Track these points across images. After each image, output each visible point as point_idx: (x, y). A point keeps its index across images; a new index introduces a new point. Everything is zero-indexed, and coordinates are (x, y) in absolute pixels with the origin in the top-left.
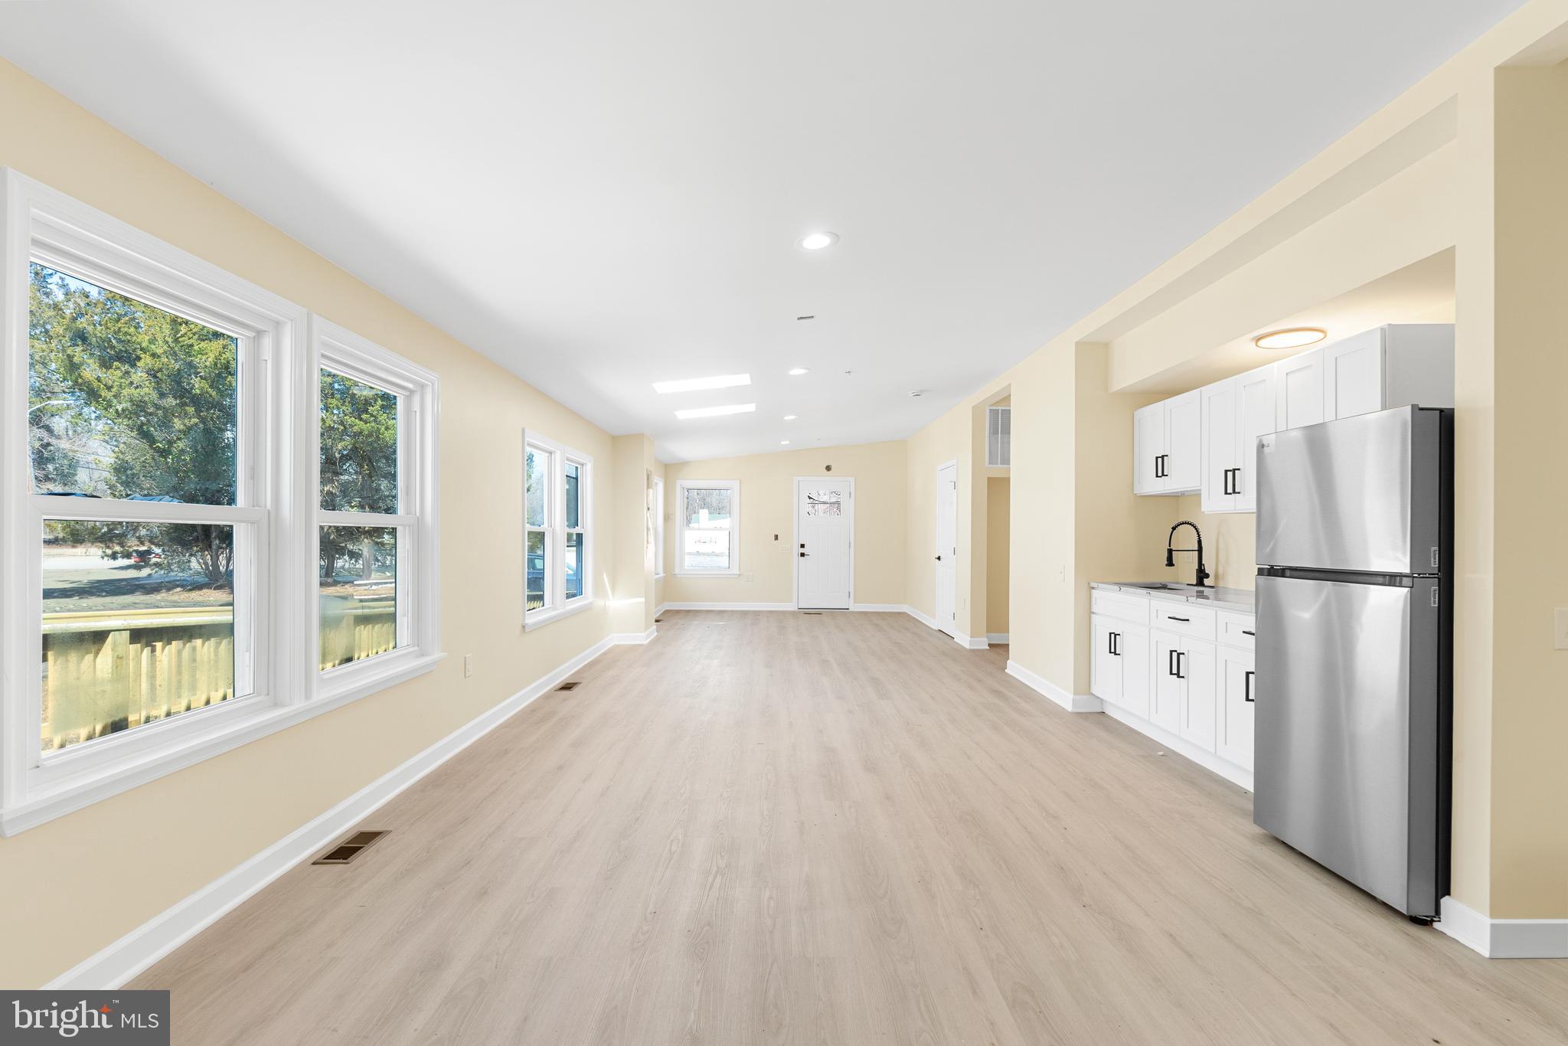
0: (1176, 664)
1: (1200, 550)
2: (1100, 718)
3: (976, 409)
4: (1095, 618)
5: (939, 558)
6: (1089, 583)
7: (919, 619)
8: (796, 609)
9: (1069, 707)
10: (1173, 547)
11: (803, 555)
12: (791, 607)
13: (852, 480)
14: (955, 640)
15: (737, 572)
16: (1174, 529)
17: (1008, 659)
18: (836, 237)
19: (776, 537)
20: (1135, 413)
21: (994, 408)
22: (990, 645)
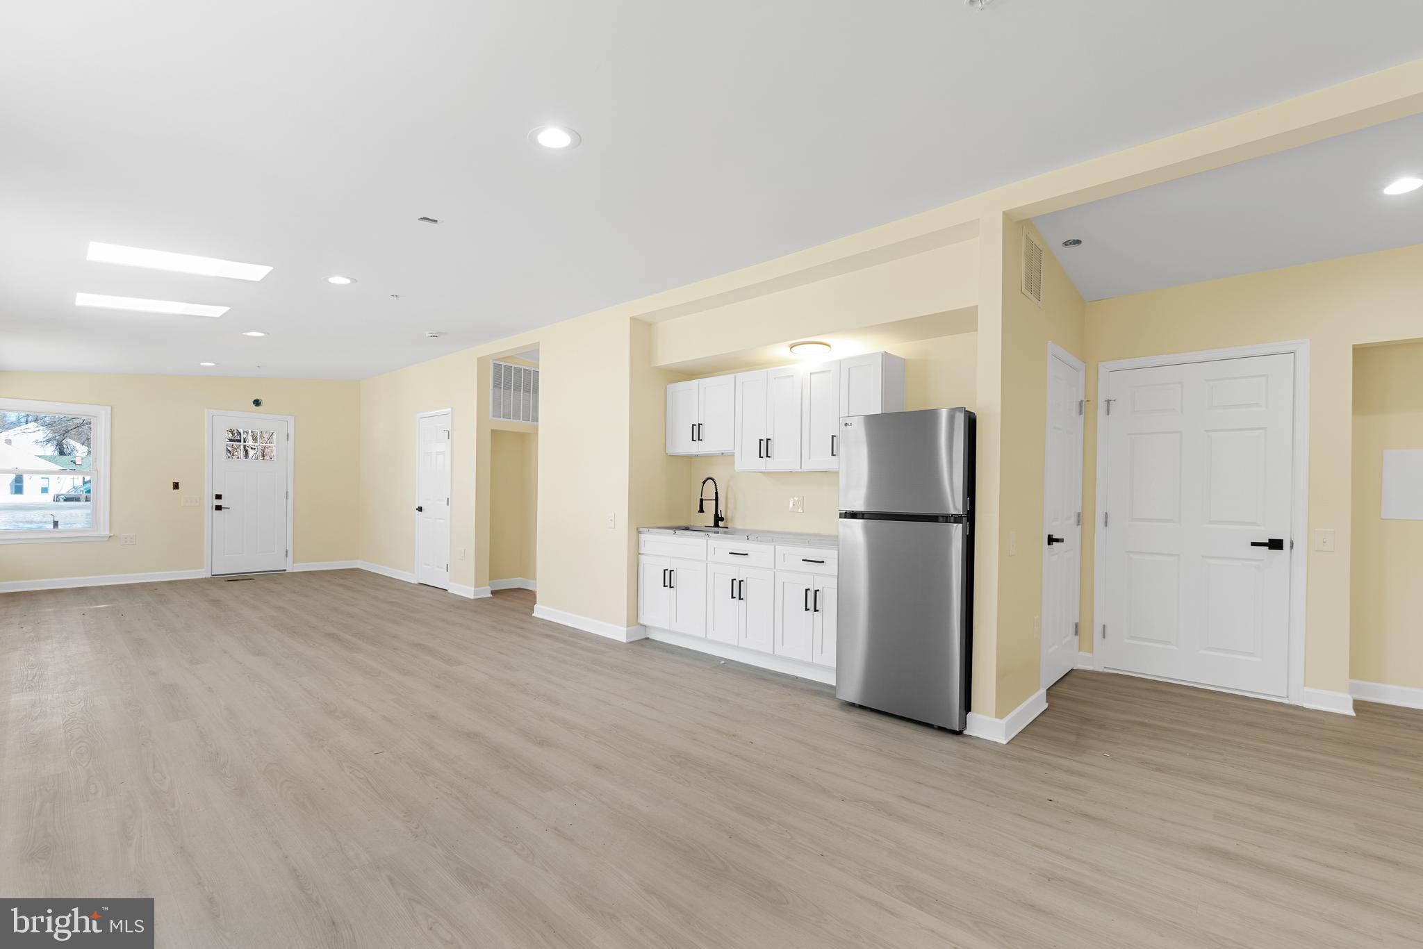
0: (737, 590)
1: (717, 500)
2: (646, 643)
3: (481, 361)
4: (643, 559)
5: (420, 509)
6: (637, 529)
7: (380, 573)
8: (210, 576)
9: (623, 638)
10: (703, 497)
11: (219, 508)
12: (203, 573)
13: (291, 421)
14: (449, 591)
15: (107, 533)
16: (704, 483)
17: (536, 603)
18: (578, 138)
19: (176, 486)
20: (668, 386)
21: (497, 362)
22: (493, 592)
